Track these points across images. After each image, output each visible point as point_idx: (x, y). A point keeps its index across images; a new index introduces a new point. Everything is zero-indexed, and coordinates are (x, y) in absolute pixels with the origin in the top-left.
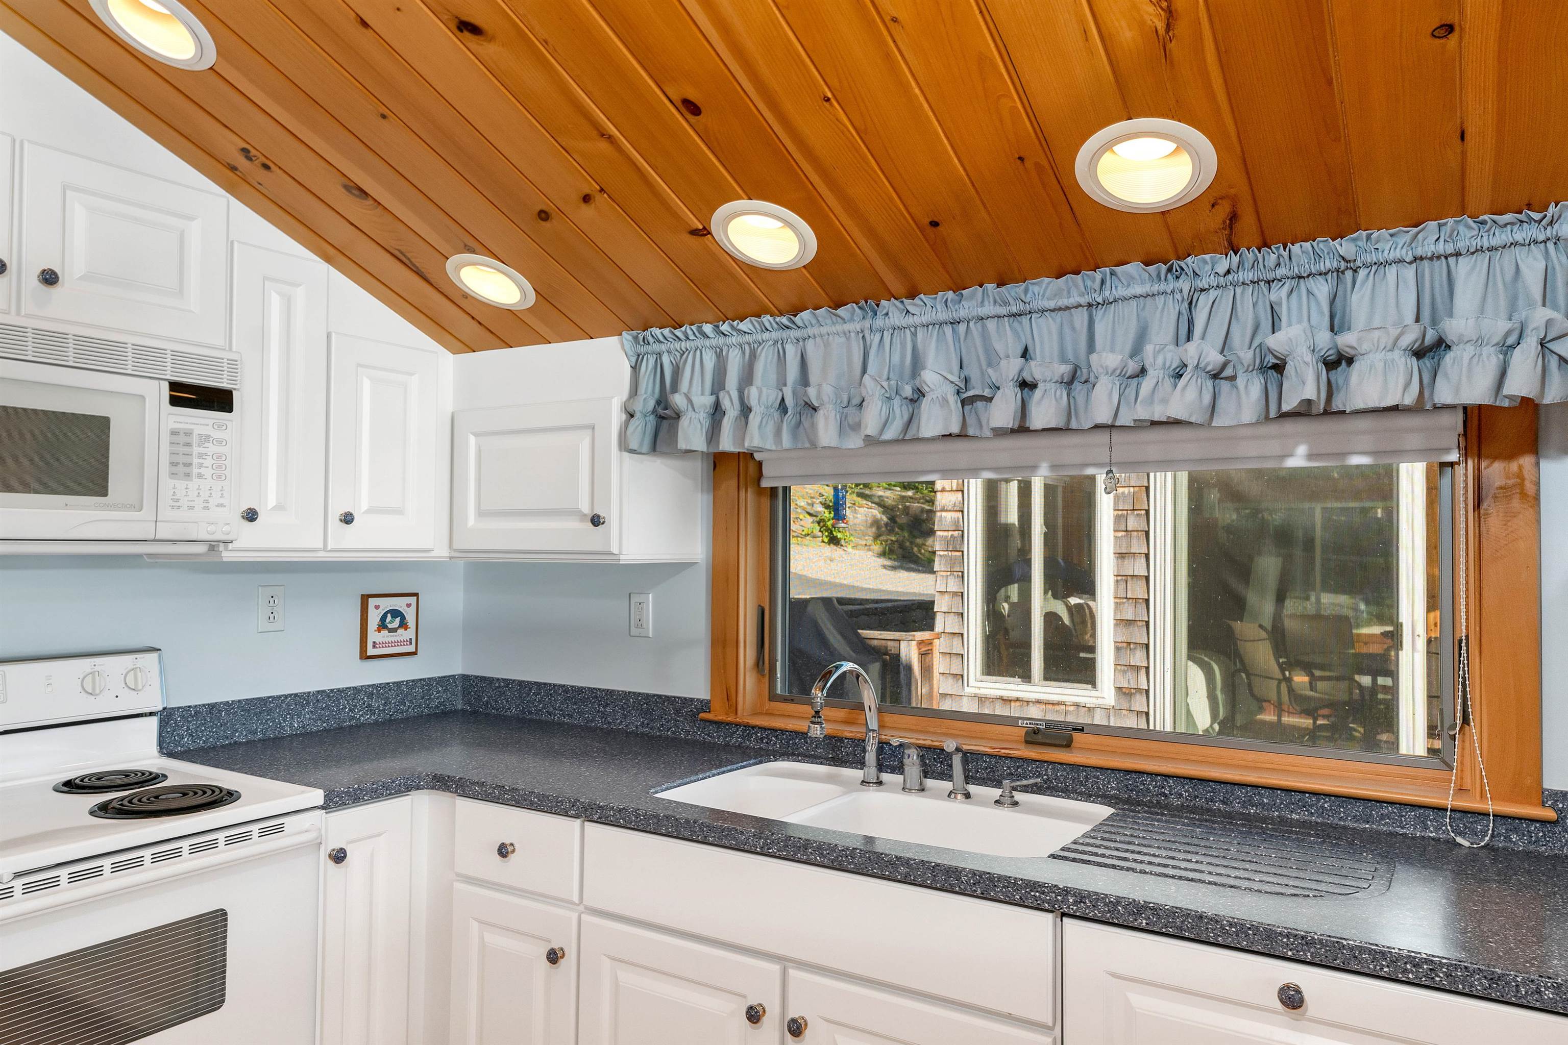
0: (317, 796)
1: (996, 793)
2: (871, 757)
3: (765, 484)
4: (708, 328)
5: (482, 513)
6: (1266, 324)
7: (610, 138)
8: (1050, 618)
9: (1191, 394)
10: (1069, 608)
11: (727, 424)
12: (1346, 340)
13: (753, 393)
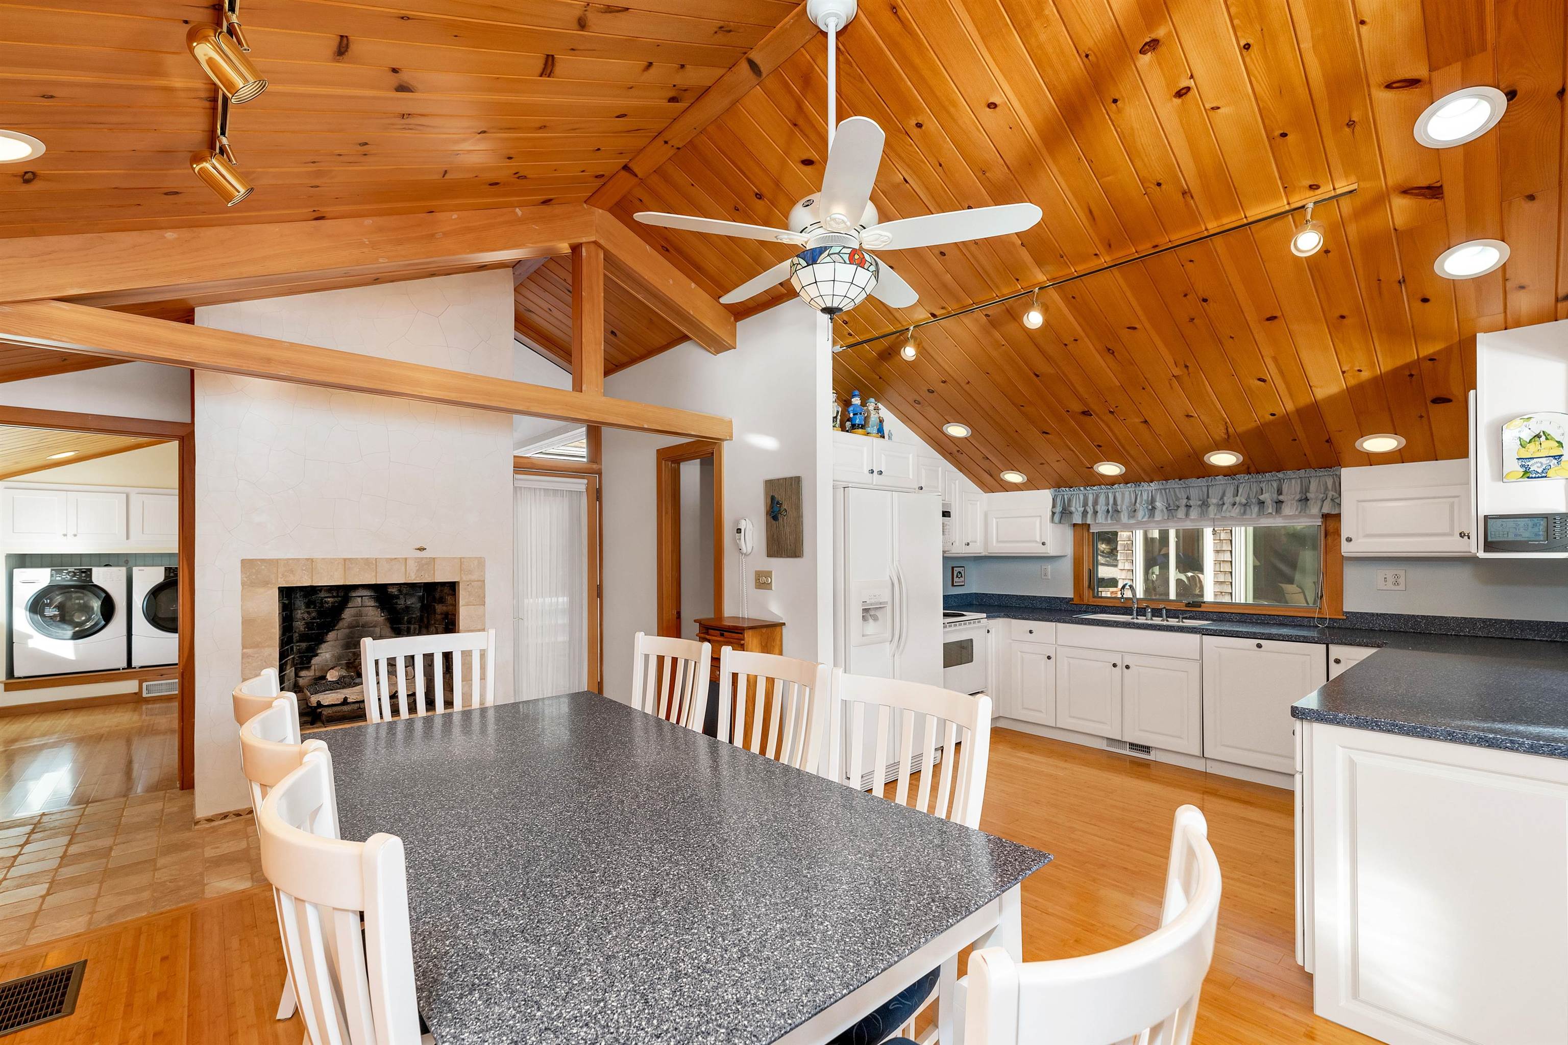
0: (984, 615)
2: (1135, 612)
3: (1091, 531)
4: (1082, 488)
5: (998, 541)
6: (1259, 491)
8: (1179, 581)
9: (1237, 510)
10: (1188, 578)
11: (1089, 516)
12: (1281, 498)
13: (1098, 508)
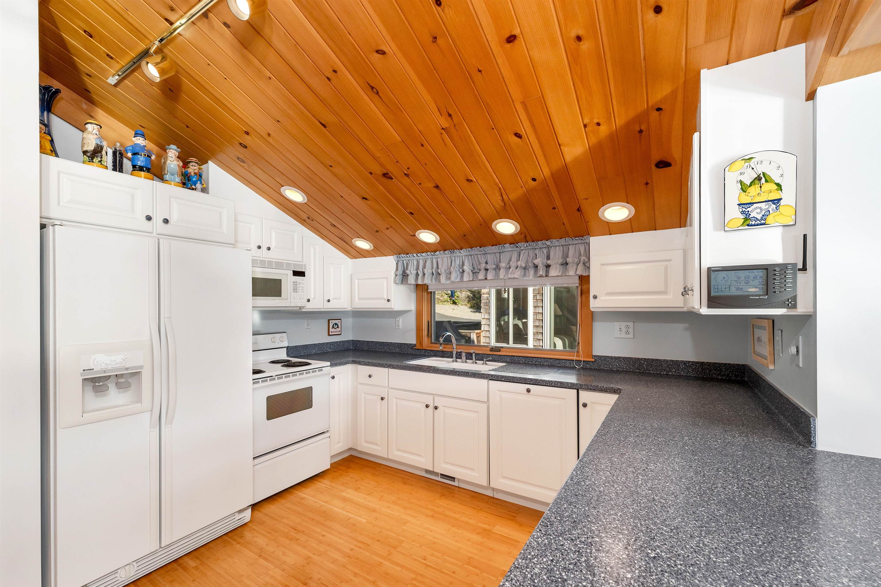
0: (329, 364)
1: (482, 362)
2: (454, 355)
3: (429, 291)
4: (415, 255)
5: (359, 299)
6: (535, 258)
7: (394, 218)
9: (519, 273)
10: (523, 323)
11: (420, 277)
12: (549, 262)
13: (426, 270)
